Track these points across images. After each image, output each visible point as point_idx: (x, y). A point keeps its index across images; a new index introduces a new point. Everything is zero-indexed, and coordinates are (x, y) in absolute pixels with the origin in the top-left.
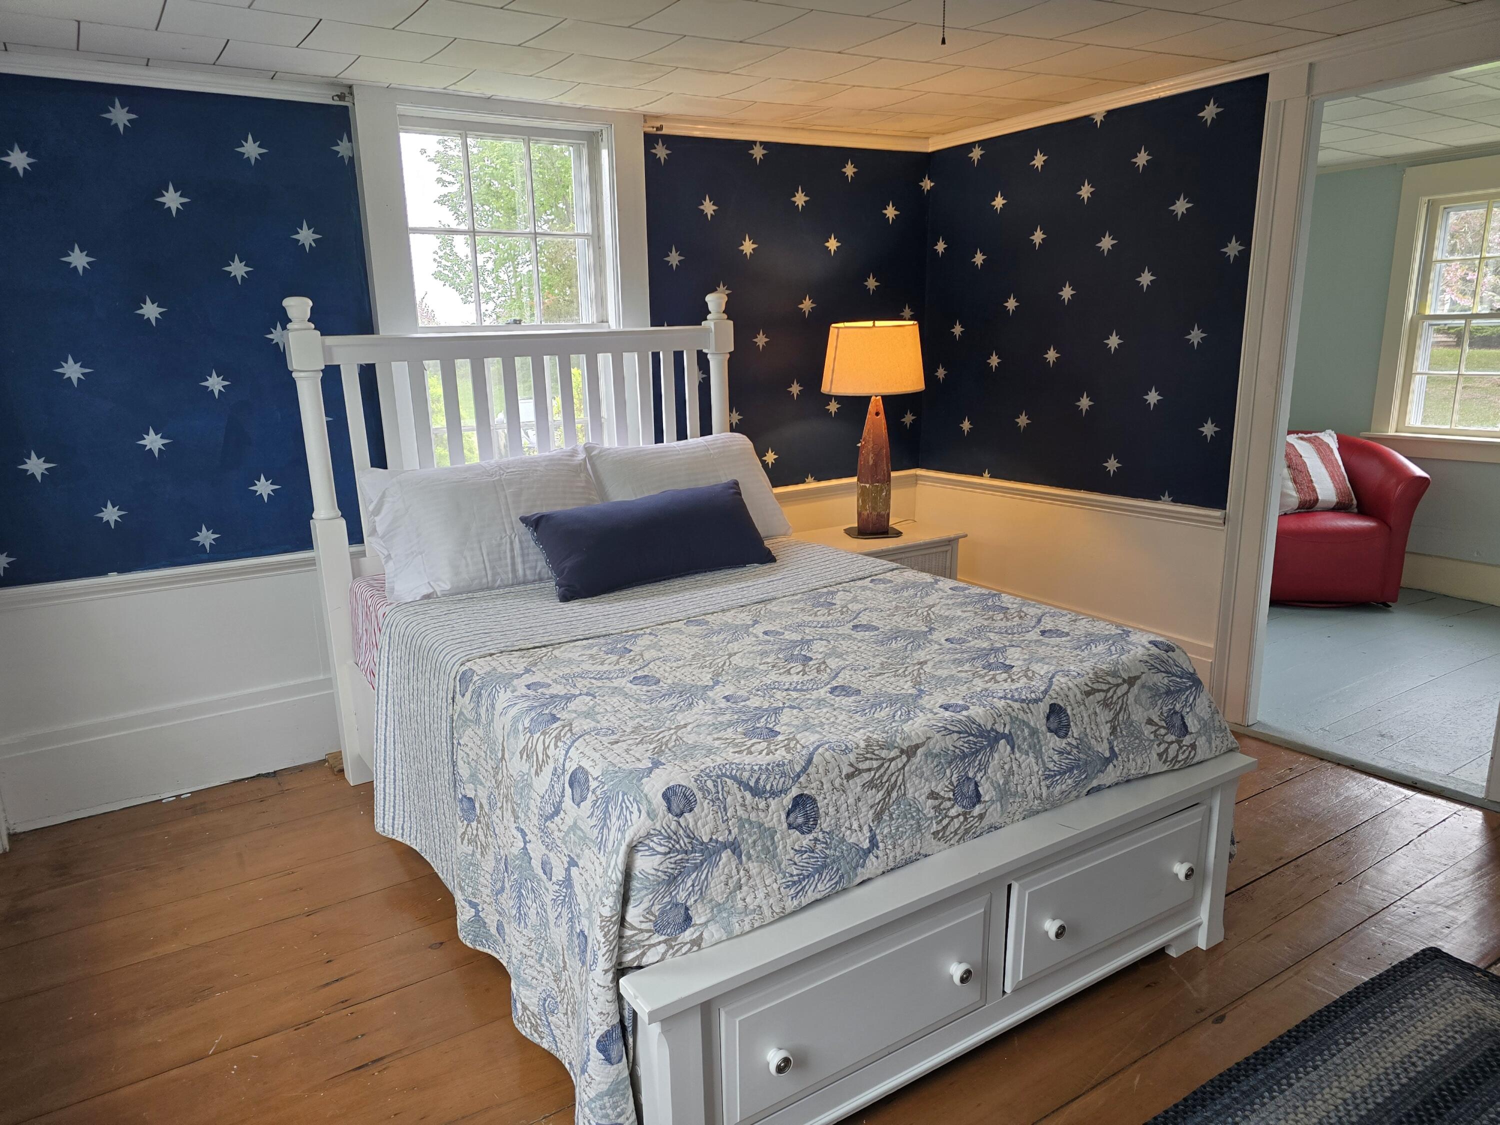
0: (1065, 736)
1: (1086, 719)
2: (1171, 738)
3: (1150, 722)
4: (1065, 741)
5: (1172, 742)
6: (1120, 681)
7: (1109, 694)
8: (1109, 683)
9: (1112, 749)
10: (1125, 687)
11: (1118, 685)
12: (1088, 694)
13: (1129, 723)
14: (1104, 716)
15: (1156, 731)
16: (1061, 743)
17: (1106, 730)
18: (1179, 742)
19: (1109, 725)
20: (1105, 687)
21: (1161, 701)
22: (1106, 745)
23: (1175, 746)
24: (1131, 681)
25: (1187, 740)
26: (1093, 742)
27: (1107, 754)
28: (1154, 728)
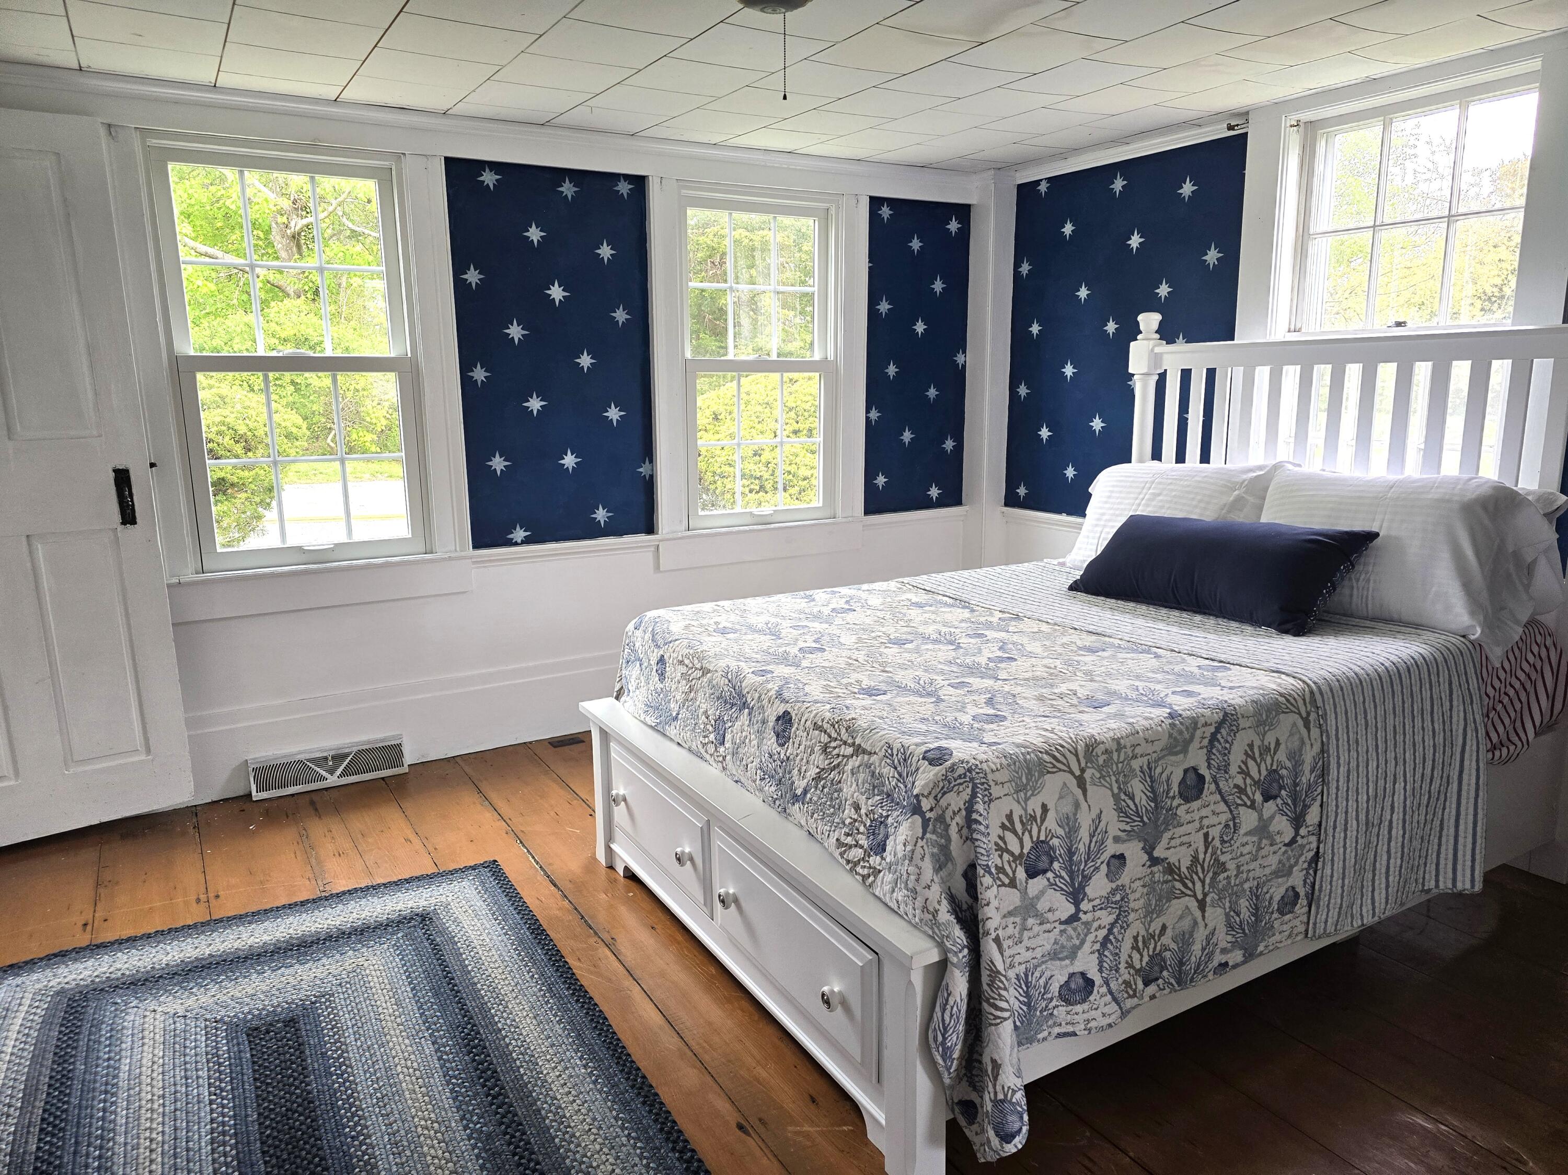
0: (782, 745)
1: (802, 747)
2: (863, 841)
3: (857, 808)
4: (779, 749)
5: (862, 847)
6: (850, 741)
7: (833, 744)
8: (839, 734)
9: (805, 792)
10: (850, 750)
11: (845, 743)
12: (817, 727)
13: (836, 786)
14: (819, 759)
15: (855, 821)
16: (776, 748)
17: (813, 772)
18: (867, 854)
19: (818, 770)
20: (834, 735)
21: (879, 798)
22: (803, 784)
23: (859, 853)
24: (858, 750)
25: (875, 860)
26: (795, 772)
27: (799, 792)
28: (856, 817)
